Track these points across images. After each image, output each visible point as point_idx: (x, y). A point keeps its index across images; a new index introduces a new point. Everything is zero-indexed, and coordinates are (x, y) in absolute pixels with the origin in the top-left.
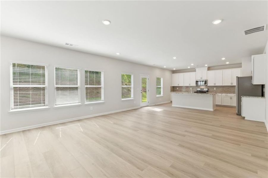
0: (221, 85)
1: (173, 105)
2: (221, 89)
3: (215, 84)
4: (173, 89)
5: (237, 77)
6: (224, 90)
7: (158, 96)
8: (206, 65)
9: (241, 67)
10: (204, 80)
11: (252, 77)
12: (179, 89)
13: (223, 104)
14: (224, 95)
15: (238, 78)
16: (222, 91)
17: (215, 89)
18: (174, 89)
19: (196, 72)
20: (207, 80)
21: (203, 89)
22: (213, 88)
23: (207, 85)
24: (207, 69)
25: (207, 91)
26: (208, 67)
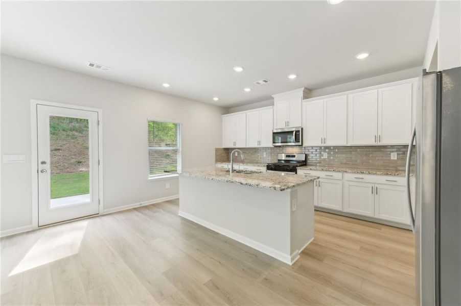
0: (342, 143)
1: (181, 213)
2: (344, 155)
3: (323, 140)
6: (353, 159)
7: (154, 177)
8: (292, 77)
10: (294, 129)
14: (350, 176)
16: (346, 164)
17: (325, 156)
19: (275, 108)
20: (302, 129)
21: (294, 156)
22: (320, 153)
23: (302, 145)
24: (302, 93)
25: (304, 163)
26: (306, 88)
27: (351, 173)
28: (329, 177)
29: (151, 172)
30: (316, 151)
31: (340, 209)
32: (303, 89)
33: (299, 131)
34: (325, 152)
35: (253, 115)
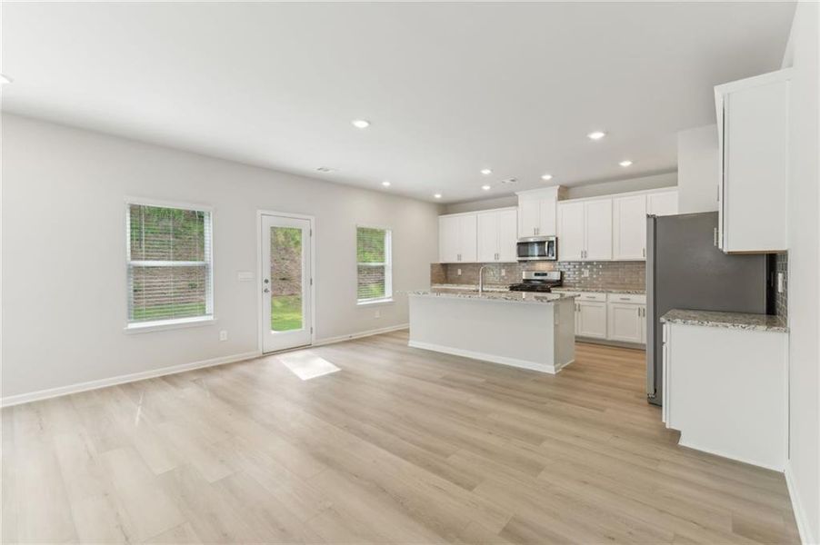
0: (607, 257)
1: (413, 343)
2: (610, 273)
3: (584, 253)
4: (442, 273)
5: (648, 216)
6: (620, 277)
7: (363, 302)
8: (547, 177)
9: (676, 184)
10: (546, 239)
11: (717, 213)
12: (462, 272)
13: (612, 337)
14: (615, 297)
15: (655, 222)
16: (611, 283)
17: (586, 273)
18: (445, 273)
19: (520, 210)
20: (557, 239)
21: (546, 274)
22: (580, 271)
23: (557, 259)
24: (556, 192)
25: (559, 284)
26: (561, 186)
27: (616, 293)
28: (591, 299)
29: (360, 297)
30: (575, 267)
31: (604, 337)
32: (558, 187)
33: (553, 242)
34: (586, 268)
35: (487, 217)
